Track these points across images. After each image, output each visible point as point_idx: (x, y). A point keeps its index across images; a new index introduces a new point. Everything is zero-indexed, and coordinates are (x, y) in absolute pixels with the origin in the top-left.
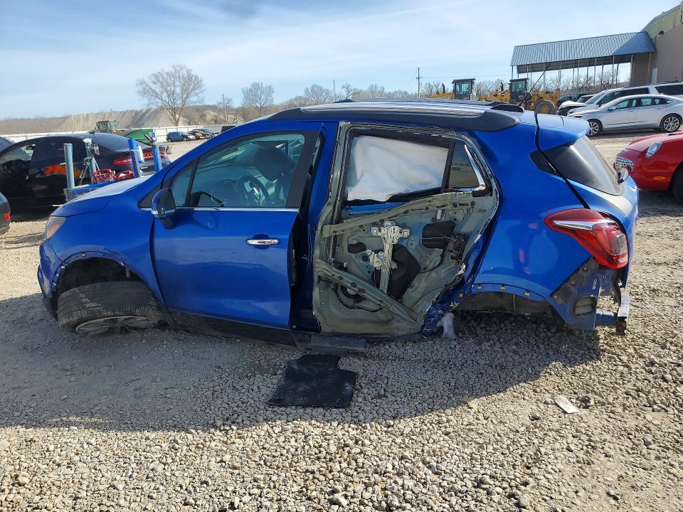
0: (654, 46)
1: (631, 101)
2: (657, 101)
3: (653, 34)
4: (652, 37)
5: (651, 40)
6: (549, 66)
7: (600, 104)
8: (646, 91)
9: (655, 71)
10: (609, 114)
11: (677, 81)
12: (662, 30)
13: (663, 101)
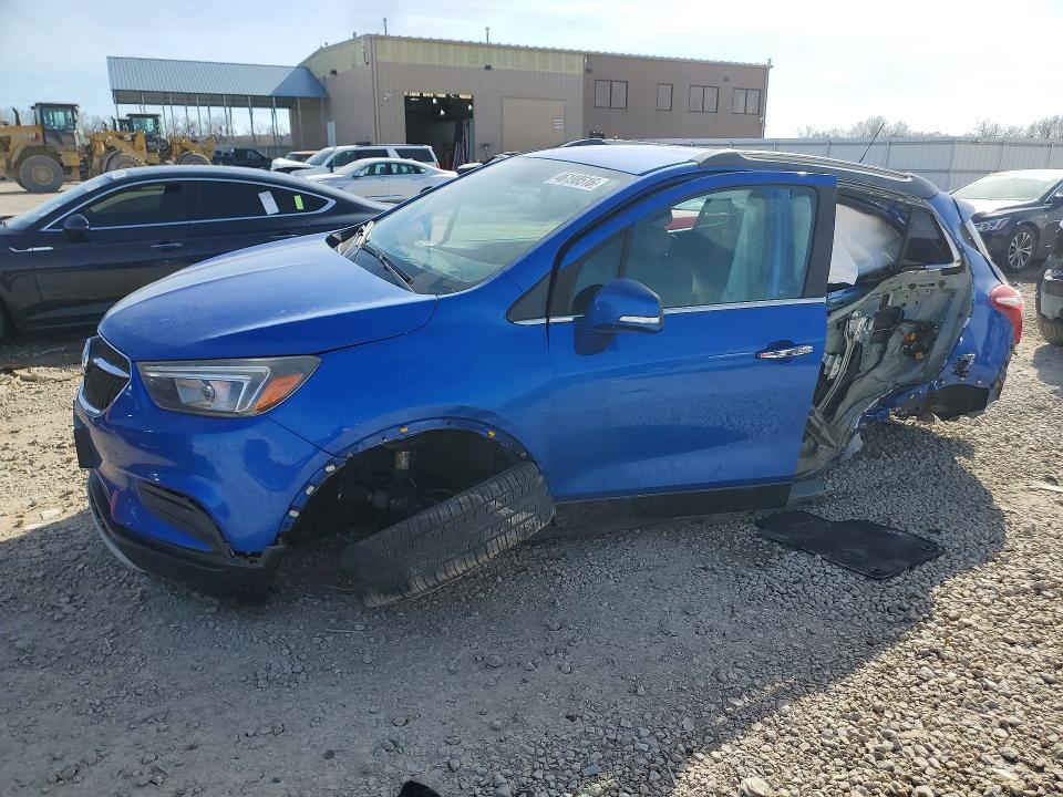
0: (324, 89)
1: (372, 167)
2: (405, 169)
3: (321, 72)
4: (319, 76)
5: (317, 81)
6: (188, 99)
7: (331, 166)
8: (384, 154)
9: (331, 127)
10: (355, 182)
11: (368, 144)
12: (334, 68)
13: (417, 170)
